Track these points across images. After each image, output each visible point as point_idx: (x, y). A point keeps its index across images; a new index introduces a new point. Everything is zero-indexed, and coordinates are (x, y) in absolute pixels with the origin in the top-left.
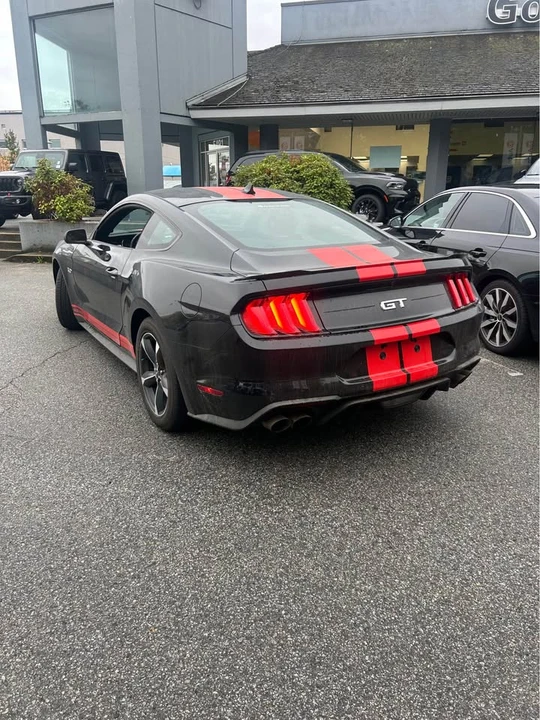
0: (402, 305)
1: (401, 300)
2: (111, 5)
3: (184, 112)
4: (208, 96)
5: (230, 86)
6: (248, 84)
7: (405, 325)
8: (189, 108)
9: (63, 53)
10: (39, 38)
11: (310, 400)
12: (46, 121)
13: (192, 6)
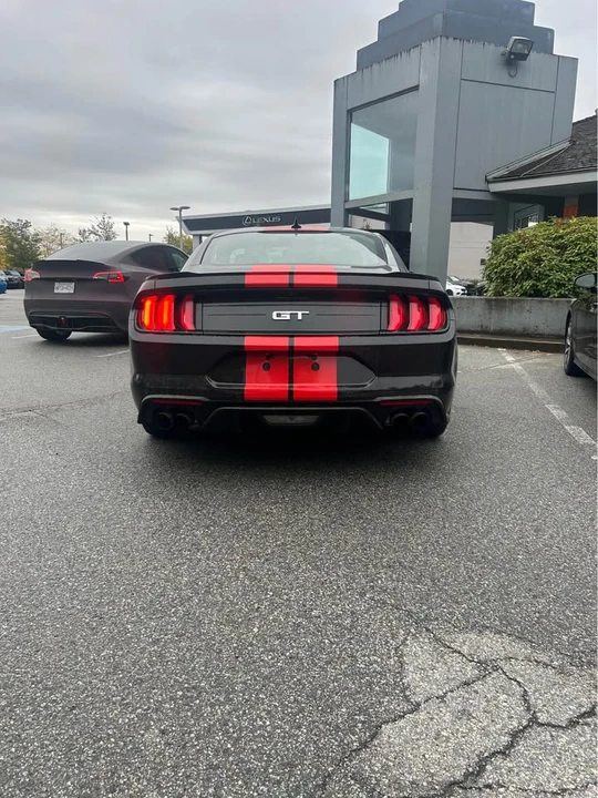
0: (300, 317)
1: (300, 313)
2: (416, 88)
3: (482, 186)
4: (512, 168)
5: (544, 154)
6: (566, 150)
7: (290, 336)
8: (488, 182)
9: (386, 141)
10: (354, 127)
11: (178, 397)
12: (348, 206)
13: (506, 76)
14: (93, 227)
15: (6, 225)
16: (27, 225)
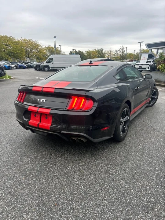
14: (119, 49)
15: (98, 50)
16: (103, 50)
